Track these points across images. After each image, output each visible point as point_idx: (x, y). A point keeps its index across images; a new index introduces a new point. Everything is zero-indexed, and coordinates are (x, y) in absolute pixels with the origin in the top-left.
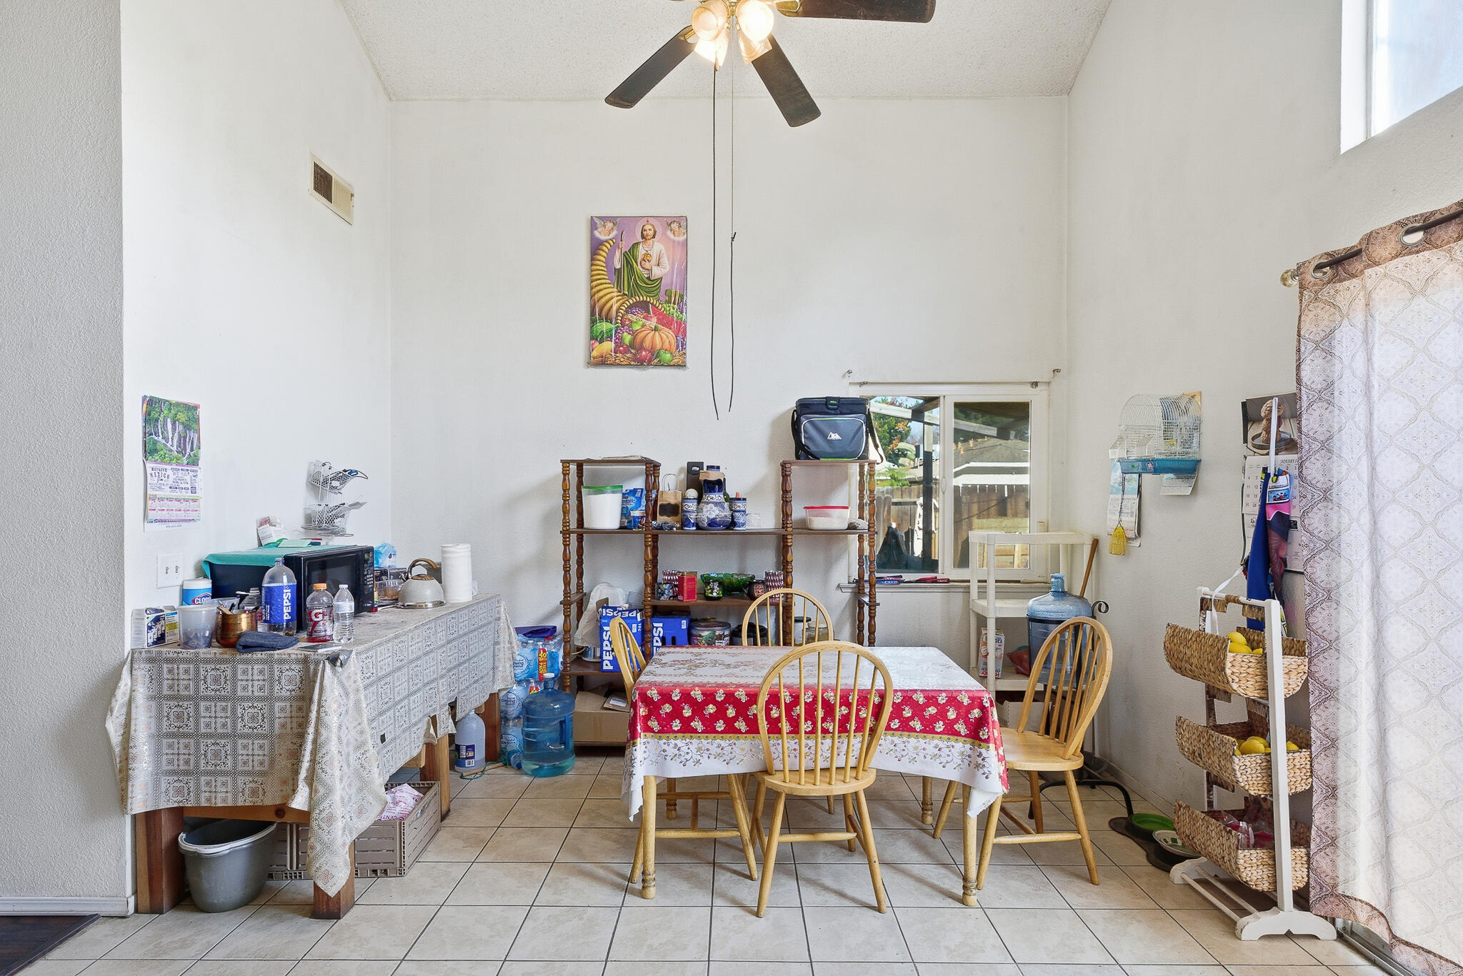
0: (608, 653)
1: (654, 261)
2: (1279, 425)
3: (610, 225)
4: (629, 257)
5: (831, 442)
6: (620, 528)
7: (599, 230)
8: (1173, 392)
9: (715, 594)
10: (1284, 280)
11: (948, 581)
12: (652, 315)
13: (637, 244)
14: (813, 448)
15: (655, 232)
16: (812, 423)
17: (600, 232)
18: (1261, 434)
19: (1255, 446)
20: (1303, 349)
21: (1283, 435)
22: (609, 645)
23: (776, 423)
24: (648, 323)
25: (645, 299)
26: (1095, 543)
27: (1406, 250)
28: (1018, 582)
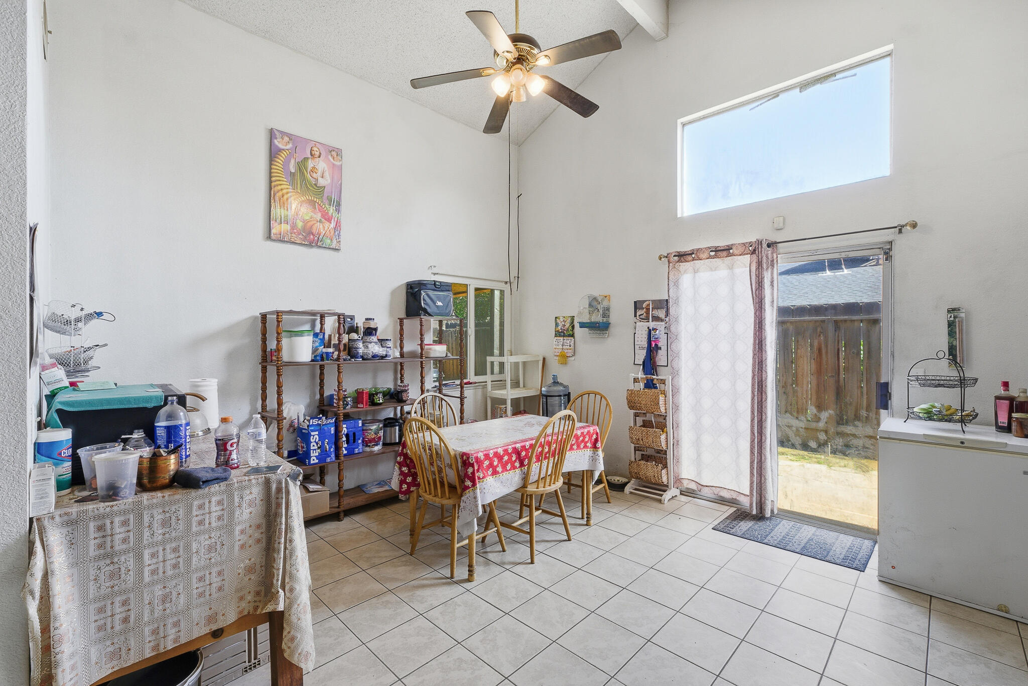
0: (315, 451)
1: (319, 174)
2: (652, 311)
3: (286, 139)
4: (302, 165)
5: (438, 307)
6: (311, 361)
7: (278, 140)
8: (596, 293)
9: (381, 401)
10: (660, 258)
11: (476, 383)
12: (318, 211)
13: (308, 158)
14: (429, 310)
15: (320, 153)
16: (428, 295)
17: (279, 142)
18: (643, 314)
19: (640, 318)
20: (670, 284)
21: (654, 315)
22: (315, 445)
23: (394, 293)
24: (315, 216)
25: (310, 198)
26: (544, 359)
27: (710, 257)
28: (501, 381)
